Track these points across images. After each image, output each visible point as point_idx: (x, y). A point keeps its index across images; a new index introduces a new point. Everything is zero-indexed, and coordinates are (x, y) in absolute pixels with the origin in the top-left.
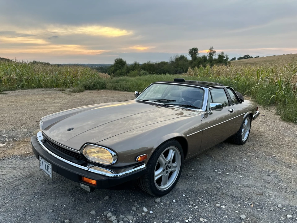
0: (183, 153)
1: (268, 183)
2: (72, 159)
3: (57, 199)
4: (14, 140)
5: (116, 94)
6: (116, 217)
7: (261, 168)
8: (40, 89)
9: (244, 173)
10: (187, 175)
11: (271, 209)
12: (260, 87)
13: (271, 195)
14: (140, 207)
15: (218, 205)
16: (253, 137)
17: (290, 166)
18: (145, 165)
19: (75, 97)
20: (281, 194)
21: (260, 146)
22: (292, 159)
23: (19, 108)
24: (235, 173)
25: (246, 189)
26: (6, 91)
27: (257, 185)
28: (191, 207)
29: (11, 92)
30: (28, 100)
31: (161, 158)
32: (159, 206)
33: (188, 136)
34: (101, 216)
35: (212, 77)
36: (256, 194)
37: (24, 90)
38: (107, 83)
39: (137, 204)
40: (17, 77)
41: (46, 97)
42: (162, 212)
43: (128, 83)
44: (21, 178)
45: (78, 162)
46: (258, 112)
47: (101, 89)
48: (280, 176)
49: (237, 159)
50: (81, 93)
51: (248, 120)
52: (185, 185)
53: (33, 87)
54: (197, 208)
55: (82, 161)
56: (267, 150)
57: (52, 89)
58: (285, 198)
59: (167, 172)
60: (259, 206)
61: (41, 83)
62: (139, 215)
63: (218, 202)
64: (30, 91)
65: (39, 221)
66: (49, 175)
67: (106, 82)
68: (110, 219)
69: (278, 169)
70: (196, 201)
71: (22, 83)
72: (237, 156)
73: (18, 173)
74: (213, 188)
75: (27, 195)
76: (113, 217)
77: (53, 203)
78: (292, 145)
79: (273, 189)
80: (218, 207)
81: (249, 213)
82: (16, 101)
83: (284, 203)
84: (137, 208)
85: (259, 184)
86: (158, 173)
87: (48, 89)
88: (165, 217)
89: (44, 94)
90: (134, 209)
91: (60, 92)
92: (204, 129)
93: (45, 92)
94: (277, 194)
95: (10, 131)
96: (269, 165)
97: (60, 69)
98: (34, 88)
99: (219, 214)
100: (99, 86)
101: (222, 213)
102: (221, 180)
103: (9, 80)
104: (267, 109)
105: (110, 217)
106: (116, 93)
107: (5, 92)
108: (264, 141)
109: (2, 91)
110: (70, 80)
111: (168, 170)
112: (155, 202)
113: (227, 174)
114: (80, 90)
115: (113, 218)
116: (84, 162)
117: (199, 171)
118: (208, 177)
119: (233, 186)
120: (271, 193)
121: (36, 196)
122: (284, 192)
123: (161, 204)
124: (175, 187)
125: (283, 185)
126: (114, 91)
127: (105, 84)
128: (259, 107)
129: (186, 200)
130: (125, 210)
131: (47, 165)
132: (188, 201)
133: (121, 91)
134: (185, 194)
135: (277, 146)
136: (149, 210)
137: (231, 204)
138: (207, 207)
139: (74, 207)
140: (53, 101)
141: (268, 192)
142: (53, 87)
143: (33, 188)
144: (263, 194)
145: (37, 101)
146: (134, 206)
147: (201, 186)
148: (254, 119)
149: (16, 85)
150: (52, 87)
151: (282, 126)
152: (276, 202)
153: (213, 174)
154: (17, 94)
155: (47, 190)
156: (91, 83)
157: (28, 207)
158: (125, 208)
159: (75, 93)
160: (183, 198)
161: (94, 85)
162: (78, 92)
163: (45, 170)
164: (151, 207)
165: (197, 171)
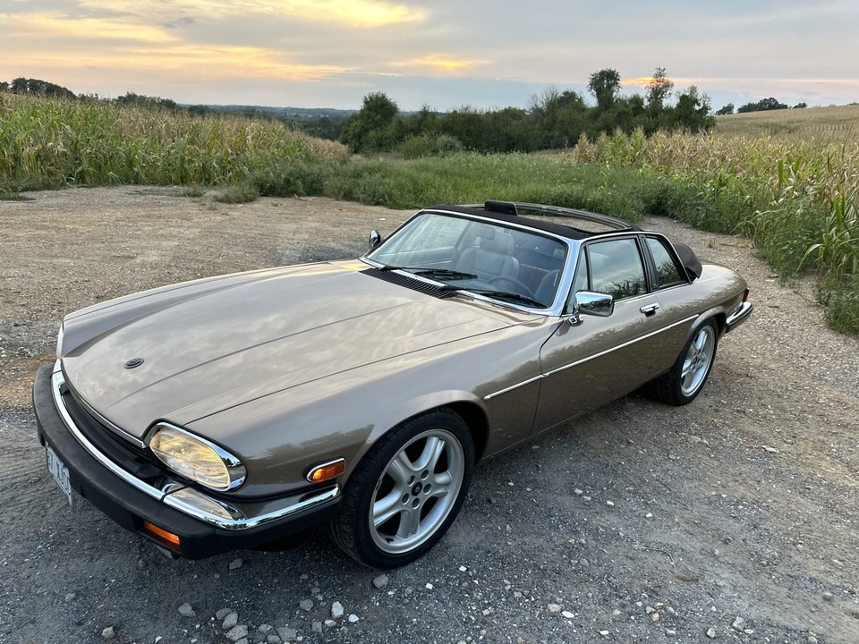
0: (471, 447)
1: (726, 542)
2: (126, 460)
3: (97, 560)
4: (22, 354)
5: (349, 214)
6: (249, 629)
7: (716, 489)
8: (132, 188)
9: (662, 502)
10: (489, 501)
11: (708, 633)
12: (781, 212)
13: (721, 583)
14: (323, 601)
15: (554, 608)
16: (723, 379)
17: (809, 489)
18: (337, 489)
19: (228, 217)
20: (752, 584)
21: (738, 411)
22: (824, 464)
23: (55, 251)
24: (632, 503)
25: (651, 560)
26: (33, 189)
27: (688, 547)
28: (474, 608)
29: (46, 193)
30: (89, 224)
31: (399, 465)
32: (380, 601)
33: (489, 397)
34: (206, 624)
35: (646, 168)
36: (678, 577)
37: (85, 191)
38: (328, 176)
39: (318, 590)
40: (65, 150)
41: (143, 213)
42: (385, 622)
43: (387, 180)
44: (12, 485)
45: (140, 470)
46: (747, 305)
47: (309, 195)
48: (767, 519)
49: (653, 456)
50: (248, 206)
51: (707, 332)
52: (473, 534)
53: (113, 180)
54: (490, 615)
56: (756, 429)
57: (168, 188)
58: (762, 597)
59: (416, 502)
60: (676, 618)
61: (136, 169)
62: (317, 626)
63: (558, 599)
64: (101, 191)
65: (31, 626)
66: (66, 496)
67: (324, 172)
68: (229, 635)
69: (768, 494)
70: (493, 591)
71: (80, 169)
72: (656, 443)
73: (7, 465)
74: (553, 550)
75: (16, 541)
76: (238, 630)
77: (81, 571)
78: (834, 414)
79: (733, 565)
80: (553, 615)
81: (641, 640)
82: (55, 224)
83: (754, 614)
84: (316, 602)
85: (694, 545)
86: (382, 509)
87: (156, 188)
88: (389, 637)
89: (139, 205)
90: (306, 604)
91: (188, 199)
92: (547, 374)
93: (143, 198)
94: (742, 581)
95: (16, 325)
96: (744, 482)
97: (197, 125)
98: (114, 183)
99: (549, 639)
100: (301, 186)
101: (558, 635)
102: (587, 523)
103: (43, 157)
104: (791, 287)
105: (231, 628)
106: (349, 210)
107: (28, 194)
108: (752, 397)
109: (23, 191)
110: (220, 161)
111: (419, 496)
112: (374, 586)
113: (609, 506)
114: (245, 195)
115: (239, 632)
116: (158, 470)
117: (528, 489)
118: (550, 510)
119: (616, 546)
120: (723, 576)
121: (40, 546)
122: (763, 578)
123: (390, 593)
124: (443, 539)
125: (771, 551)
126: (346, 204)
127: (320, 181)
128: (770, 277)
129: (465, 584)
130: (279, 608)
131: (61, 467)
132: (470, 590)
133: (366, 203)
134: (466, 565)
135: (788, 415)
136: (347, 612)
137: (593, 606)
138: (520, 613)
139: (139, 589)
140: (161, 232)
141: (717, 574)
142: (171, 181)
143: (36, 519)
144: (697, 580)
145: (116, 226)
146: (308, 594)
147: (519, 541)
148: (729, 328)
149: (61, 175)
150: (166, 182)
151: (822, 346)
152: (731, 609)
153: (567, 501)
154: (61, 201)
155: (75, 528)
156: (279, 176)
157: (10, 581)
158: (281, 600)
159: (228, 206)
160: (456, 579)
161: (287, 181)
162: (239, 202)
163: (58, 480)
164: (356, 601)
165: (522, 489)
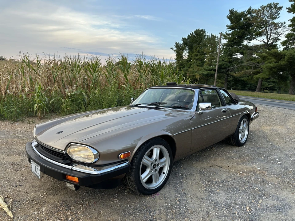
2: (58, 160)
18: (128, 162)
33: (175, 134)
45: (63, 162)
55: (67, 160)
66: (38, 177)
92: (193, 128)
116: (69, 162)
131: (36, 167)
163: (35, 172)
